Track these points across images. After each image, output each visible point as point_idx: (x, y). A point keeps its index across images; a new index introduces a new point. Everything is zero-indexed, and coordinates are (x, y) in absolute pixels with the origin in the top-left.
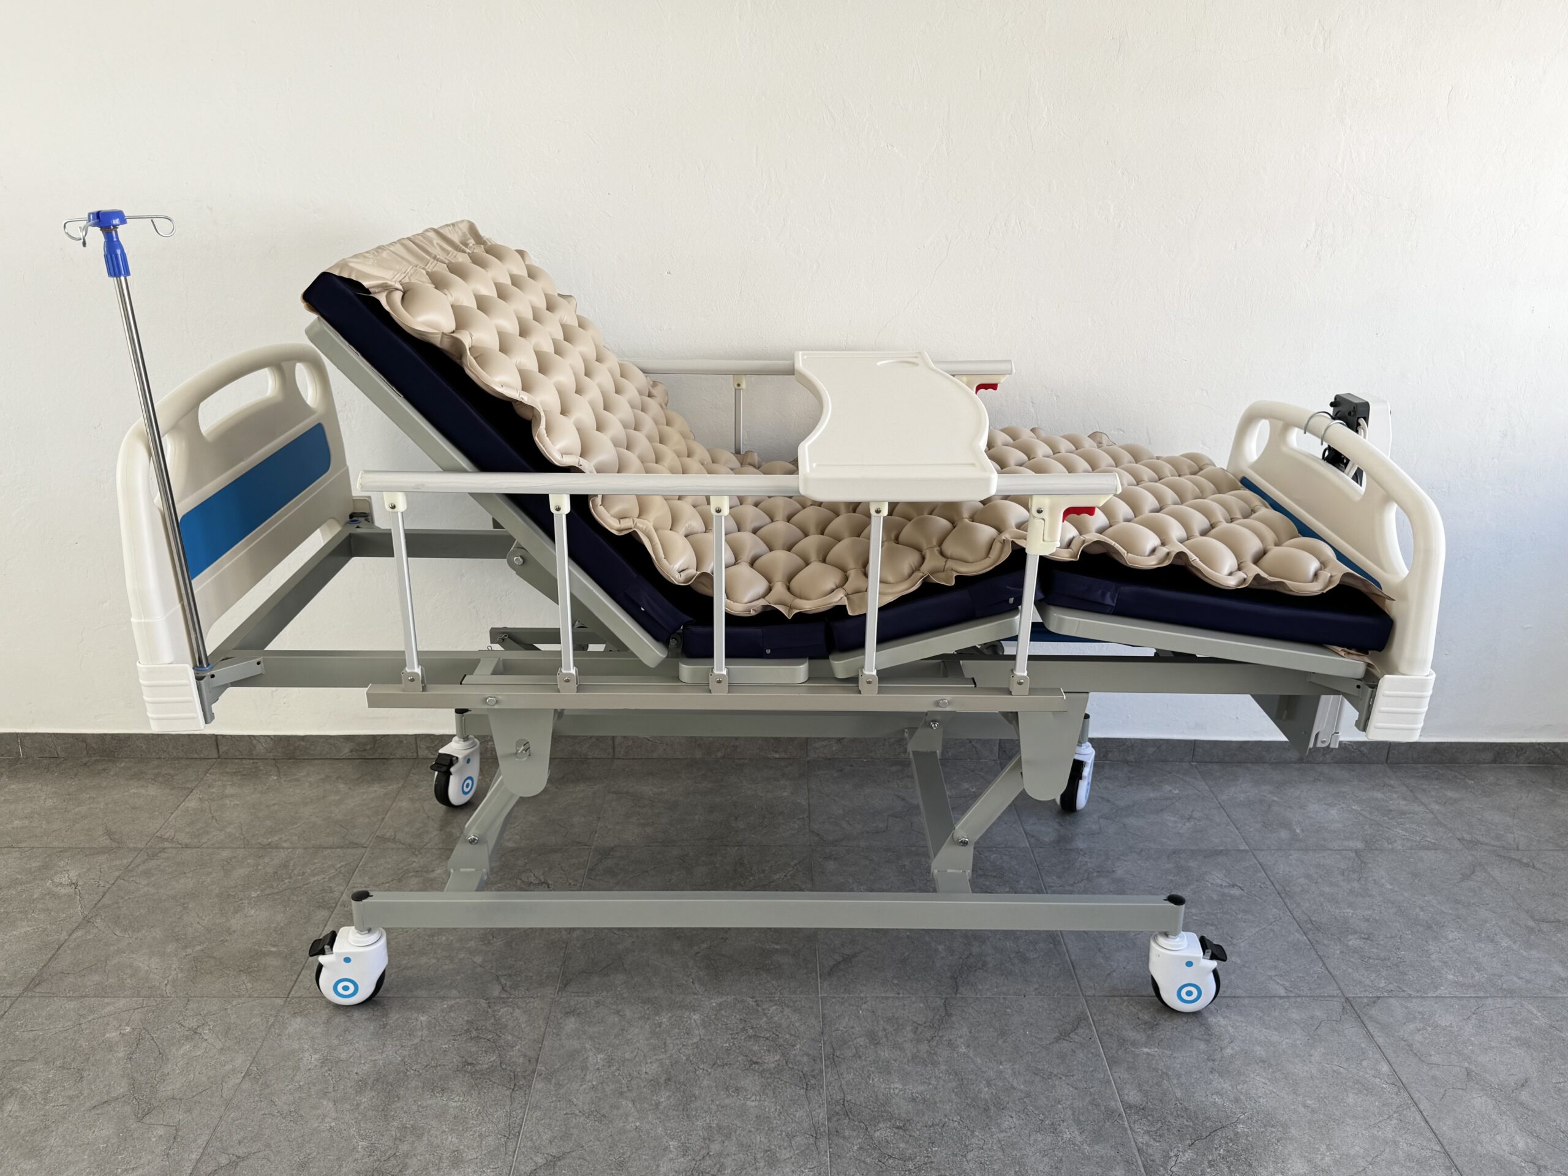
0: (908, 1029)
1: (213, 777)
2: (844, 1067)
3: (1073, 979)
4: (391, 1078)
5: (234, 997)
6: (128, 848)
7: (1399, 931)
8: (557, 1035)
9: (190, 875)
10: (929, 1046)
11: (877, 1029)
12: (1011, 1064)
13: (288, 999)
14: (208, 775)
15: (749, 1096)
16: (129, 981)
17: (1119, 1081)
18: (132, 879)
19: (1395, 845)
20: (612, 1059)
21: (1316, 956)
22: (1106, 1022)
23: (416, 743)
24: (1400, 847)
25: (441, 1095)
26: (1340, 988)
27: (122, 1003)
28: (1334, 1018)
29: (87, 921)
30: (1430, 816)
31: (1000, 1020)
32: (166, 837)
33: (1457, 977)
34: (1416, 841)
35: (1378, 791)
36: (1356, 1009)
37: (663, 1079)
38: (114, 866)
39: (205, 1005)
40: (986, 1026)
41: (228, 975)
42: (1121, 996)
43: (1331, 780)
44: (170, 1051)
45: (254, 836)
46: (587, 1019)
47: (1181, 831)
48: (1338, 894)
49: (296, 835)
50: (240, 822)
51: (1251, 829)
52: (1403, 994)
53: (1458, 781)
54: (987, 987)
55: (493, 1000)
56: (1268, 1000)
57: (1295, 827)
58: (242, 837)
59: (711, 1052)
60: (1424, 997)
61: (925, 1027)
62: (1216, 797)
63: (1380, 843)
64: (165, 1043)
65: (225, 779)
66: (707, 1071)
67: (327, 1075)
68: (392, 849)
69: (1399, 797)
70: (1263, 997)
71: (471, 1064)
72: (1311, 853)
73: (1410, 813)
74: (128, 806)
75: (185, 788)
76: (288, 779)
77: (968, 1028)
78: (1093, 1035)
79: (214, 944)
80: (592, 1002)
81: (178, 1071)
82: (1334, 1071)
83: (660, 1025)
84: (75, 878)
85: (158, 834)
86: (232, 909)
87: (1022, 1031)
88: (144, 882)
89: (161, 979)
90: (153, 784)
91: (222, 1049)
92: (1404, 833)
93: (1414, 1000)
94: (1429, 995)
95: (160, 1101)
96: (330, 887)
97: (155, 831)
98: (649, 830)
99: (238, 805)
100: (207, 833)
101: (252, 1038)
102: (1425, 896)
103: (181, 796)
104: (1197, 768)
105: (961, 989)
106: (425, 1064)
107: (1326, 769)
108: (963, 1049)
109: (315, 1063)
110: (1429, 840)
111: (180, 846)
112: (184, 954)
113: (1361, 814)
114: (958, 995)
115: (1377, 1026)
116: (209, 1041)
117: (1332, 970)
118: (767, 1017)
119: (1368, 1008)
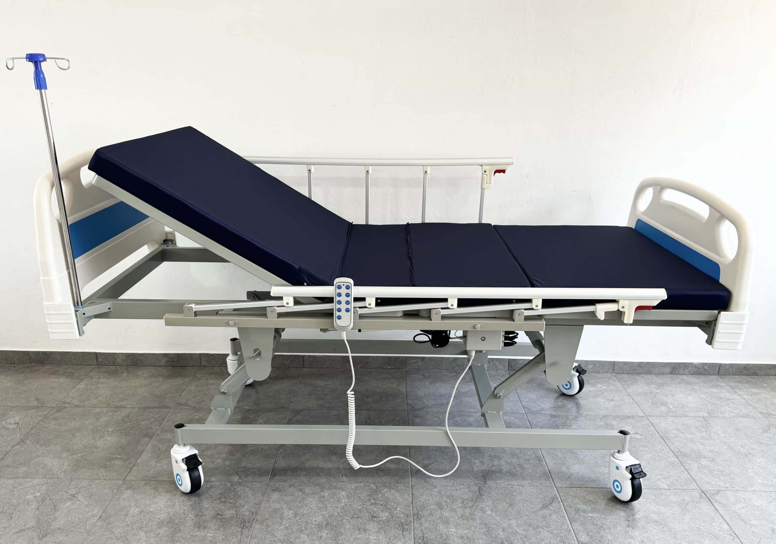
0: (459, 501)
1: (94, 374)
2: (423, 520)
3: (549, 478)
4: (177, 521)
5: (96, 479)
6: (47, 407)
7: (729, 457)
8: (268, 501)
9: (77, 420)
10: (471, 510)
11: (442, 501)
12: (515, 521)
13: (125, 481)
14: (91, 373)
15: (371, 534)
16: (41, 470)
17: (576, 530)
18: (47, 421)
19: (725, 414)
20: (297, 513)
21: (684, 469)
22: (568, 500)
23: (200, 358)
24: (728, 416)
25: (203, 530)
26: (698, 486)
27: (36, 481)
28: (696, 501)
29: (22, 441)
30: (744, 401)
31: (509, 498)
32: (67, 401)
33: (763, 481)
34: (736, 413)
35: (715, 388)
36: (707, 496)
37: (324, 524)
38: (39, 415)
39: (80, 483)
40: (502, 501)
41: (94, 469)
42: (576, 487)
43: (688, 383)
44: (60, 505)
45: (113, 402)
46: (285, 493)
47: (608, 407)
48: (695, 438)
49: (135, 402)
50: (106, 395)
51: (646, 406)
52: (733, 489)
53: (758, 384)
54: (502, 481)
55: (233, 483)
56: (658, 490)
57: (669, 405)
58: (107, 402)
59: (351, 511)
60: (745, 491)
61: (468, 501)
62: (626, 390)
63: (717, 413)
64: (57, 502)
65: (100, 375)
66: (348, 520)
67: (142, 519)
68: (185, 409)
69: (726, 392)
70: (655, 489)
71: (221, 515)
72: (679, 418)
73: (733, 399)
74: (48, 387)
75: (79, 379)
76: (133, 375)
77: (492, 502)
78: (561, 507)
79: (87, 453)
80: (288, 485)
81: (63, 515)
82: (697, 528)
83: (324, 497)
84: (18, 420)
85: (63, 400)
86: (98, 436)
87: (521, 504)
88: (54, 423)
89: (58, 470)
90: (63, 377)
91: (87, 505)
92: (730, 409)
93: (740, 492)
94: (748, 490)
95: (52, 530)
96: (151, 427)
97: (62, 399)
98: (321, 402)
99: (105, 387)
100: (89, 400)
101: (104, 500)
102: (743, 440)
103: (76, 383)
104: (616, 377)
105: (488, 482)
106: (196, 514)
107: (685, 377)
108: (489, 513)
109: (137, 513)
110: (744, 412)
111: (74, 406)
112: (71, 458)
113: (705, 399)
114: (486, 485)
115: (720, 505)
116: (81, 501)
117: (693, 477)
118: (382, 494)
119: (715, 496)
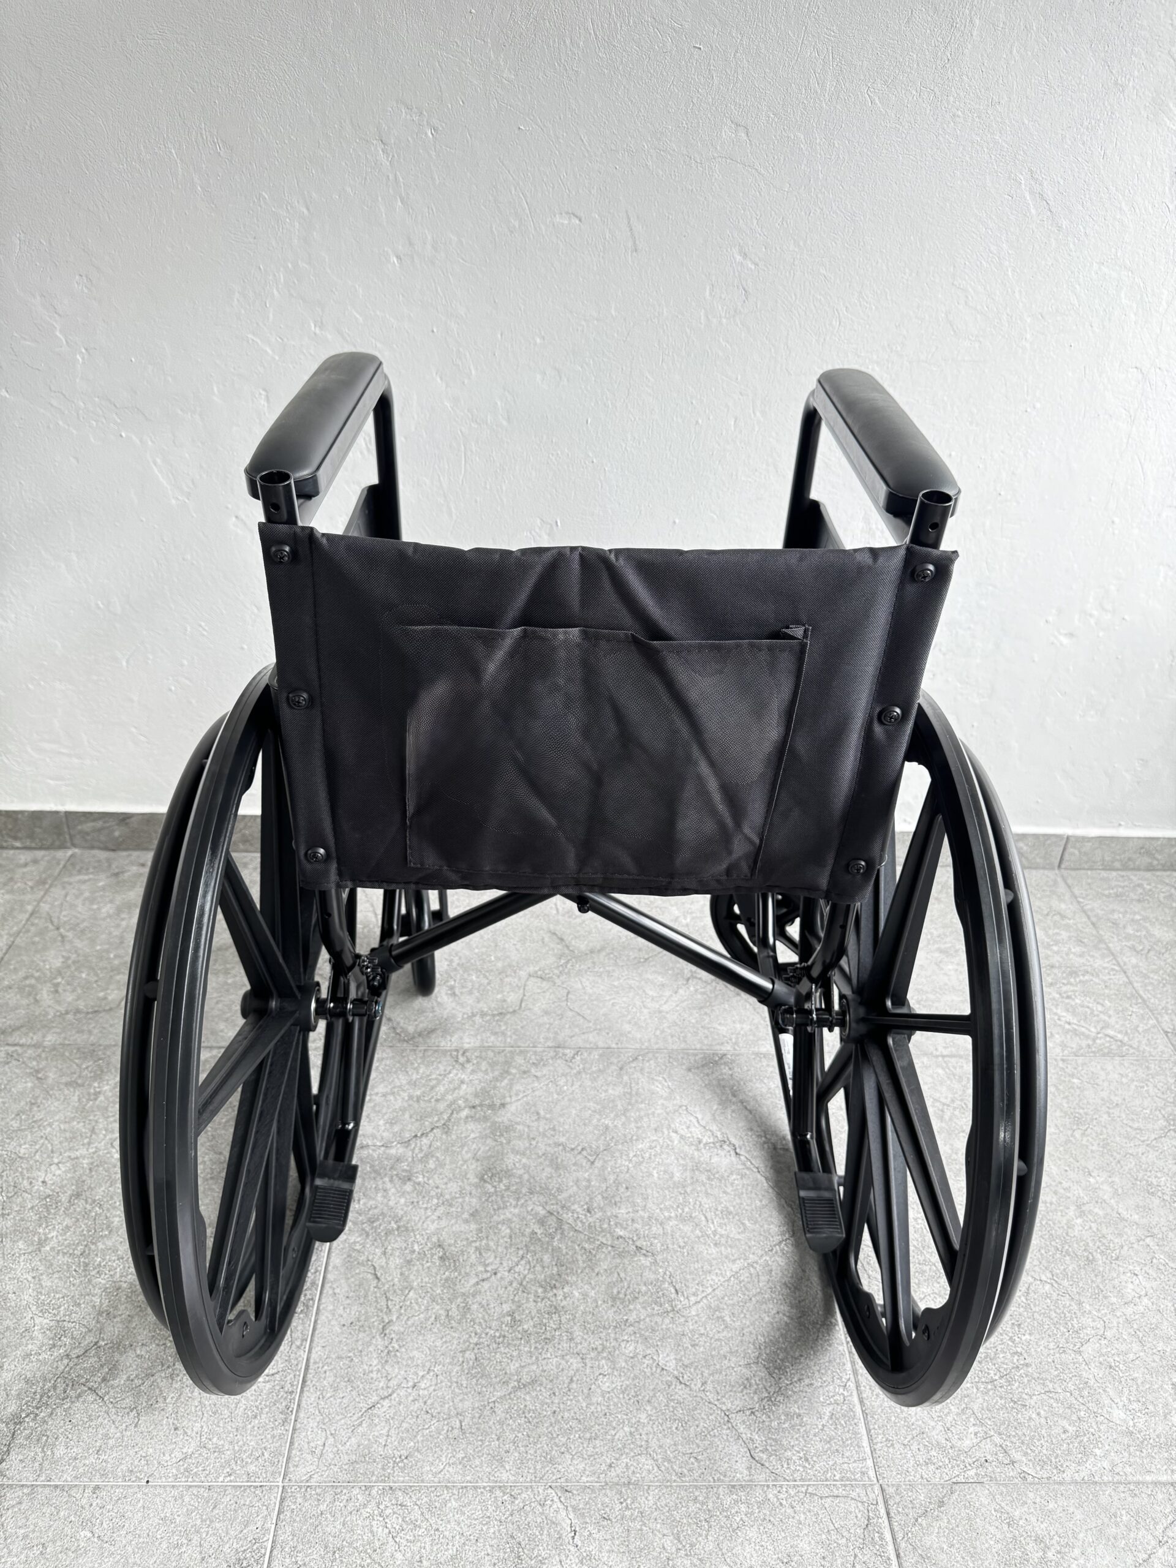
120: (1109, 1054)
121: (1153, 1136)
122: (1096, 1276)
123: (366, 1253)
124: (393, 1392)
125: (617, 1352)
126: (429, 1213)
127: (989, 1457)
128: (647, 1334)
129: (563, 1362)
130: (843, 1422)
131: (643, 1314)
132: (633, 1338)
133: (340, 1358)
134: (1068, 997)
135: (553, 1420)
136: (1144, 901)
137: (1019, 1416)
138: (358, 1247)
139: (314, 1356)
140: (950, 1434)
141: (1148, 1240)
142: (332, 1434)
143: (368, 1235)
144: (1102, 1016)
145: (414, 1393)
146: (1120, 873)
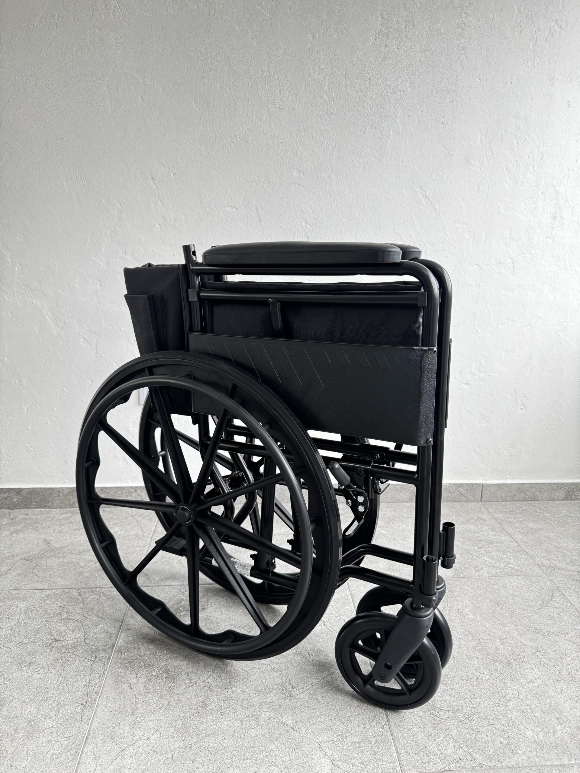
120: (511, 575)
121: (536, 608)
122: (512, 670)
123: (126, 677)
124: (136, 742)
125: (260, 717)
126: (162, 657)
127: (461, 758)
128: (276, 708)
129: (231, 723)
130: (382, 745)
131: (274, 699)
132: (269, 710)
133: (108, 727)
134: (489, 552)
135: (224, 751)
136: (523, 513)
137: (477, 737)
138: (122, 675)
139: (93, 727)
140: (440, 747)
141: (537, 653)
142: (100, 765)
143: (128, 669)
144: (506, 559)
145: (148, 742)
146: (511, 502)
